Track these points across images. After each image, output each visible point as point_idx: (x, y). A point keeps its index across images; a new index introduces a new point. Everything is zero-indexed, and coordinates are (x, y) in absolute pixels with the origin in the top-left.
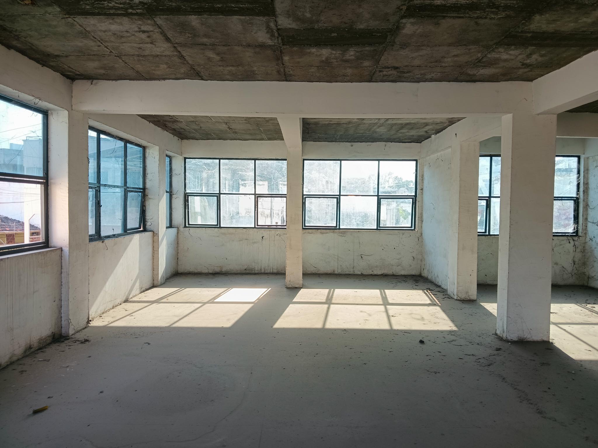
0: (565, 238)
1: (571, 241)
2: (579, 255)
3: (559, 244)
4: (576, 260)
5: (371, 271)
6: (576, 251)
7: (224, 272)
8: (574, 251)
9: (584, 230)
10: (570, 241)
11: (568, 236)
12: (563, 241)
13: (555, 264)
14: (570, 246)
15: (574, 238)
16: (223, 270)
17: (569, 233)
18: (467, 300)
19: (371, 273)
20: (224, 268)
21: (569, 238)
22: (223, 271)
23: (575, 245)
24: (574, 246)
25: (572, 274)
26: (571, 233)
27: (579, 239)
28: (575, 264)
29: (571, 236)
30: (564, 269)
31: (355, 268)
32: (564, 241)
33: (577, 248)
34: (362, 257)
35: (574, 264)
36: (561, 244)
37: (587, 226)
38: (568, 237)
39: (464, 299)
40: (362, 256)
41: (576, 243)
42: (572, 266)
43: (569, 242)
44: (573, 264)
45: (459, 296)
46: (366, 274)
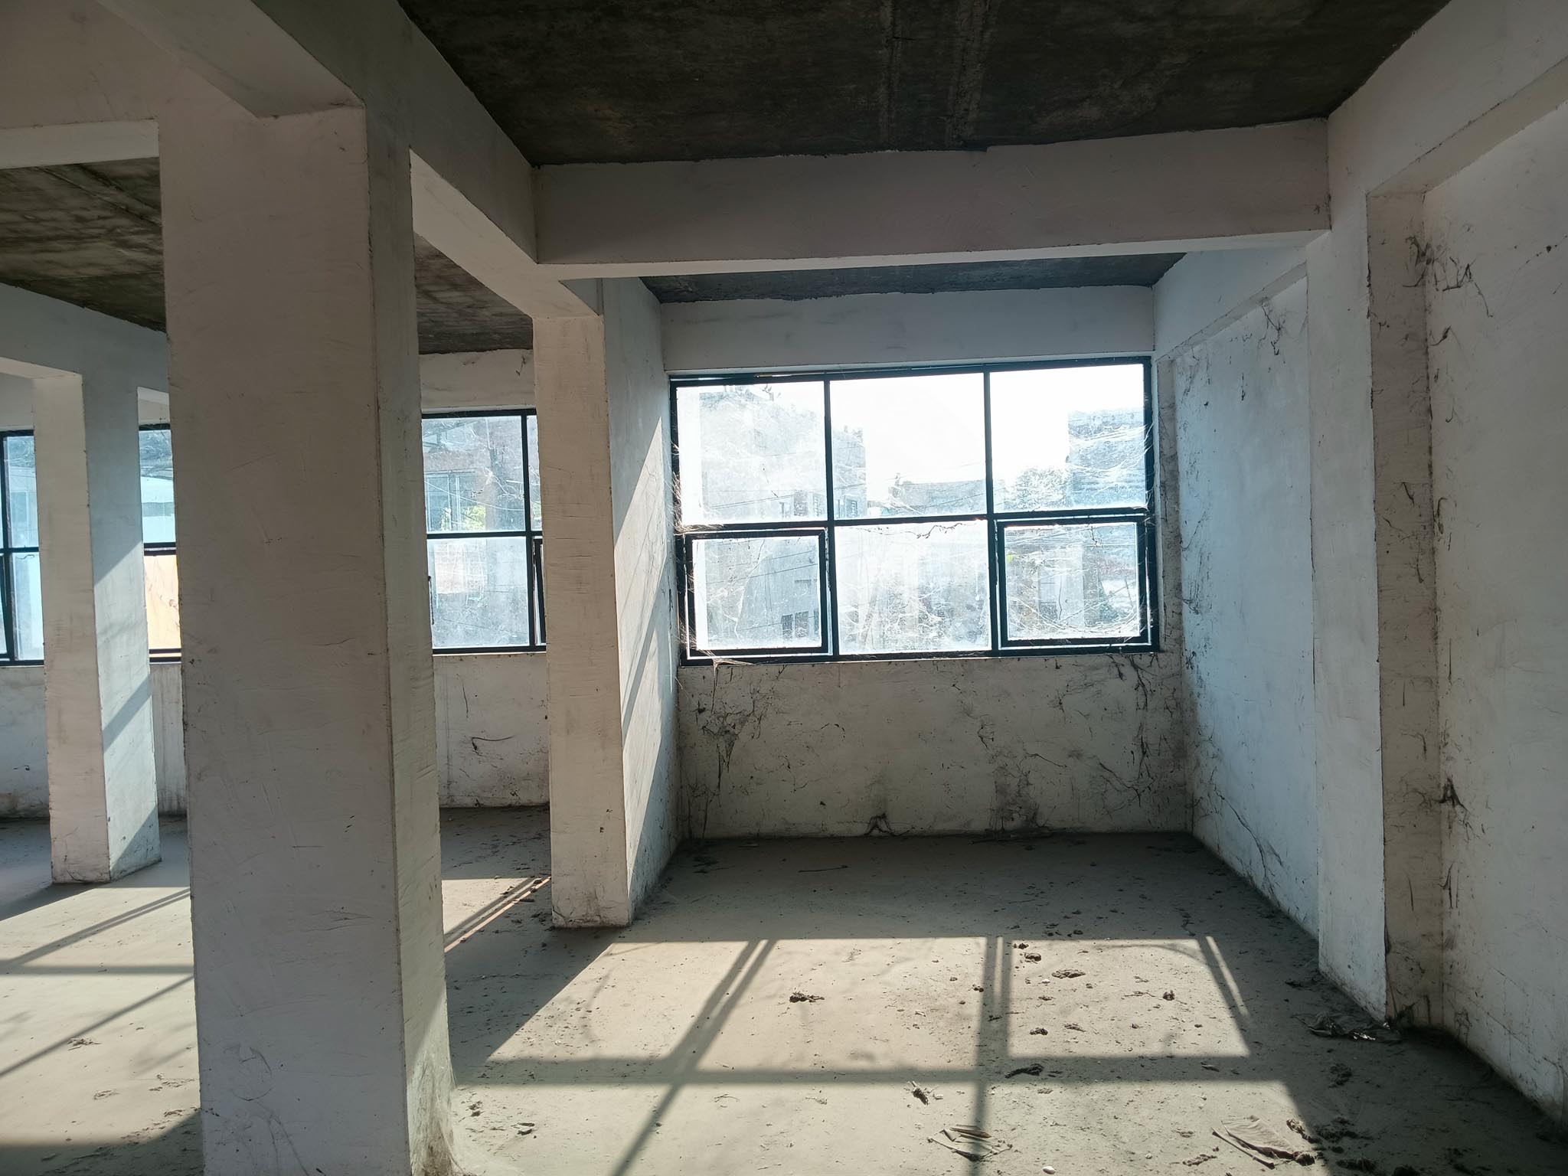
0: (1104, 659)
1: (1127, 670)
2: (1159, 723)
3: (1082, 683)
4: (1151, 738)
5: (508, 791)
6: (1146, 705)
7: (22, 814)
8: (1142, 705)
9: (1173, 628)
10: (1123, 670)
11: (1116, 650)
12: (1095, 672)
13: (1070, 756)
14: (1121, 690)
15: (1137, 658)
16: (20, 807)
17: (1121, 640)
18: (592, 928)
19: (510, 800)
20: (21, 800)
21: (1119, 658)
22: (19, 811)
23: (1143, 686)
24: (1140, 688)
25: (1136, 790)
26: (1128, 642)
27: (1155, 662)
28: (1148, 753)
29: (1126, 649)
30: (1107, 774)
31: (453, 785)
32: (1100, 671)
33: (1152, 695)
34: (476, 748)
35: (1144, 753)
36: (1088, 680)
37: (1180, 614)
38: (1115, 655)
39: (584, 925)
40: (478, 743)
41: (1146, 677)
42: (1137, 761)
43: (1121, 675)
44: (1138, 756)
45: (562, 912)
46: (493, 805)
